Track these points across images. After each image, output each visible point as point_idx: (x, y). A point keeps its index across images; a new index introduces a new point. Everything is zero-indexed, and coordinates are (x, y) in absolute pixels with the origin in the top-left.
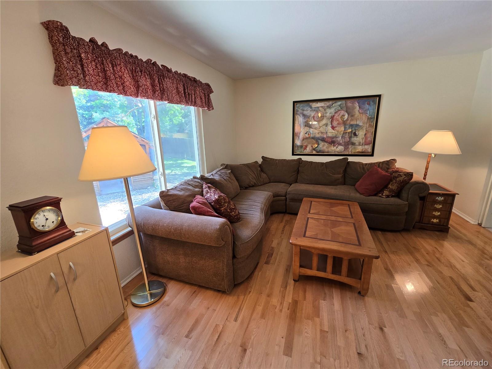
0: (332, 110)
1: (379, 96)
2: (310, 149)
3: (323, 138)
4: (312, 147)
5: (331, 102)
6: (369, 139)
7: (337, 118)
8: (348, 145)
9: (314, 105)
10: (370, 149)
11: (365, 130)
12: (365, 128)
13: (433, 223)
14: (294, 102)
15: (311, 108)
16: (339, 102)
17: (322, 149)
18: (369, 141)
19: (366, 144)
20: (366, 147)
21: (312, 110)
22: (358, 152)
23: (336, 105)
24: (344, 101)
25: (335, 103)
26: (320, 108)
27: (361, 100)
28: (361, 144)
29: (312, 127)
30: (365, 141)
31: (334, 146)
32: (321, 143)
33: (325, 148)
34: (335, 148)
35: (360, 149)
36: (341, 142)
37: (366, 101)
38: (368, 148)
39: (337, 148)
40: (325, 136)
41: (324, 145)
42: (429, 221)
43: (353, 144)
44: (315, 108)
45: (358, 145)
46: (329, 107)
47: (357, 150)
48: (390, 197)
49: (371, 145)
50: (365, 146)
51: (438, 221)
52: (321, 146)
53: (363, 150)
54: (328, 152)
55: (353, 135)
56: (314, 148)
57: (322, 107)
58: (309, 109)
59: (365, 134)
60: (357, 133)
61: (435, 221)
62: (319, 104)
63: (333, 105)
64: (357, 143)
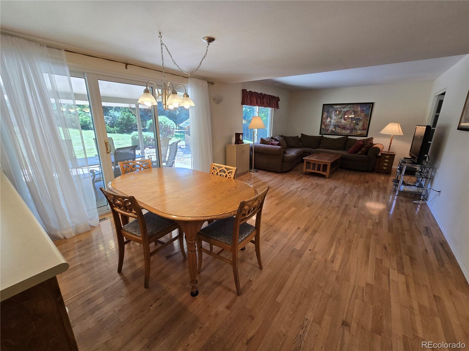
0: (345, 110)
1: (373, 103)
7: (348, 114)
8: (353, 130)
13: (384, 170)
15: (333, 108)
25: (347, 106)
31: (344, 130)
32: (337, 128)
33: (339, 131)
36: (349, 128)
37: (365, 106)
39: (346, 131)
40: (340, 124)
42: (382, 168)
46: (343, 108)
48: (362, 154)
51: (386, 168)
54: (341, 134)
56: (333, 131)
57: (339, 108)
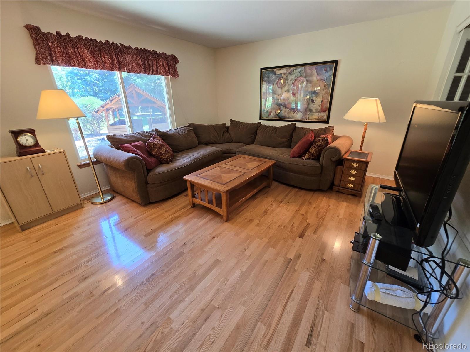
0: (293, 77)
1: (336, 62)
2: (274, 114)
3: (285, 104)
4: (276, 112)
5: (292, 69)
6: (325, 106)
7: (297, 84)
8: (306, 111)
9: (278, 72)
10: (325, 116)
11: (322, 97)
12: (321, 95)
13: (349, 188)
14: (261, 69)
15: (275, 75)
16: (299, 68)
17: (284, 115)
18: (325, 108)
19: (323, 111)
20: (323, 114)
21: (276, 77)
22: (314, 119)
23: (296, 72)
24: (304, 67)
25: (296, 69)
26: (283, 75)
27: (319, 67)
28: (318, 111)
29: (276, 93)
30: (321, 109)
31: (294, 112)
32: (283, 109)
33: (286, 114)
34: (295, 114)
35: (316, 116)
37: (323, 67)
38: (324, 116)
39: (296, 114)
40: (286, 103)
41: (285, 111)
42: (346, 185)
43: (311, 111)
44: (278, 74)
45: (314, 112)
46: (290, 74)
47: (314, 117)
48: (310, 159)
49: (327, 112)
50: (321, 113)
51: (353, 186)
52: (283, 112)
53: (320, 117)
54: (289, 118)
55: (310, 101)
56: (277, 113)
57: (284, 73)
58: (274, 75)
59: (322, 101)
60: (314, 99)
61: (350, 186)
62: (282, 71)
63: (294, 72)
64: (314, 110)
